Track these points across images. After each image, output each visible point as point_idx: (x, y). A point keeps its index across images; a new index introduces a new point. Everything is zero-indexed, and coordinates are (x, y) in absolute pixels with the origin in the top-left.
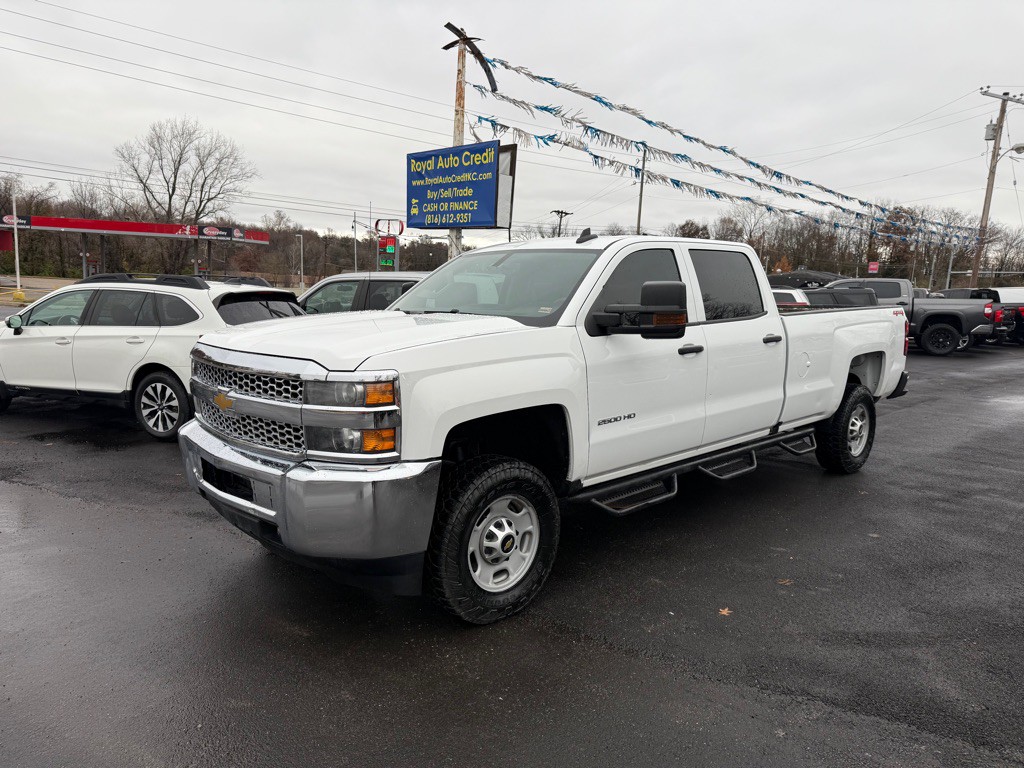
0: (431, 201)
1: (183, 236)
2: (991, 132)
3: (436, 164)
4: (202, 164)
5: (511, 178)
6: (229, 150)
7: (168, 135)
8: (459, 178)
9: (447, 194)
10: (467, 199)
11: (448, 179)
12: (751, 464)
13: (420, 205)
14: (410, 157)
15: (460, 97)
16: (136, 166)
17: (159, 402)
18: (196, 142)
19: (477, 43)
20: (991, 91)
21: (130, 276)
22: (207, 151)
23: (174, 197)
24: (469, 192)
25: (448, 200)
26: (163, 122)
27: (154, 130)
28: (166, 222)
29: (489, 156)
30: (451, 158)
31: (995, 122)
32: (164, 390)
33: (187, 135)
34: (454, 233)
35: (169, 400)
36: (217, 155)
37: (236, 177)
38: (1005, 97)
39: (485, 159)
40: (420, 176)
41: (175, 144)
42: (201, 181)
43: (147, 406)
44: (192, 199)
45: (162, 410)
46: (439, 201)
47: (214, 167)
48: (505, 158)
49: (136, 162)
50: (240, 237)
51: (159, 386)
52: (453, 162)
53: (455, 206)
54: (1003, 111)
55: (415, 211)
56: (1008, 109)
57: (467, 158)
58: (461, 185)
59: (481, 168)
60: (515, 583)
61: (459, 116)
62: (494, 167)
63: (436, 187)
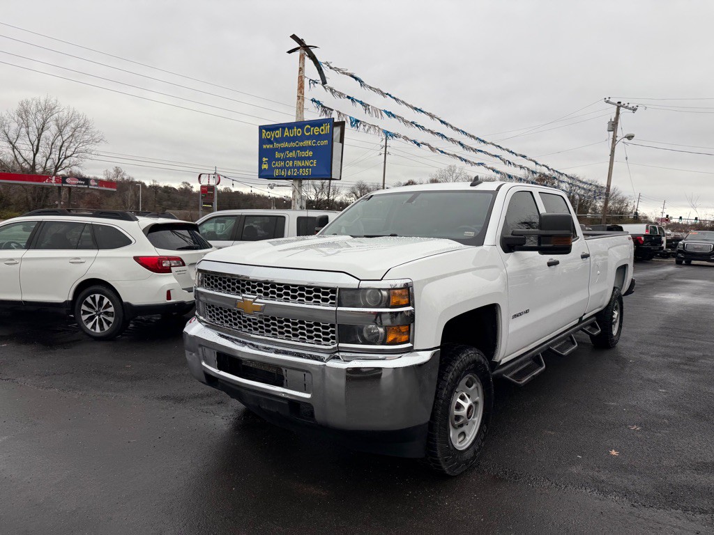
0: (278, 159)
1: (50, 184)
2: (611, 126)
3: (283, 133)
4: (60, 132)
5: (341, 144)
6: (82, 121)
7: (33, 109)
8: (301, 144)
9: (292, 154)
10: (309, 158)
11: (293, 145)
12: (574, 344)
13: (269, 163)
14: (261, 128)
15: (301, 87)
16: (7, 131)
17: (97, 309)
18: (56, 115)
19: (313, 50)
20: (611, 100)
21: (69, 210)
22: (64, 121)
23: (37, 155)
24: (311, 154)
25: (293, 159)
26: (30, 99)
27: (22, 105)
28: (30, 174)
29: (326, 129)
30: (295, 130)
31: (613, 120)
32: (101, 299)
33: (48, 110)
34: (297, 183)
35: (106, 307)
36: (72, 125)
37: (87, 142)
38: (619, 105)
39: (322, 131)
40: (269, 141)
41: (39, 116)
42: (59, 144)
43: (85, 312)
44: (52, 156)
45: (99, 315)
46: (285, 160)
47: (70, 133)
48: (337, 131)
49: (6, 128)
50: (95, 185)
51: (98, 297)
52: (297, 132)
53: (299, 163)
54: (618, 113)
55: (265, 166)
56: (621, 112)
57: (308, 130)
58: (303, 149)
59: (320, 137)
60: (470, 442)
61: (300, 100)
62: (330, 137)
63: (283, 150)
